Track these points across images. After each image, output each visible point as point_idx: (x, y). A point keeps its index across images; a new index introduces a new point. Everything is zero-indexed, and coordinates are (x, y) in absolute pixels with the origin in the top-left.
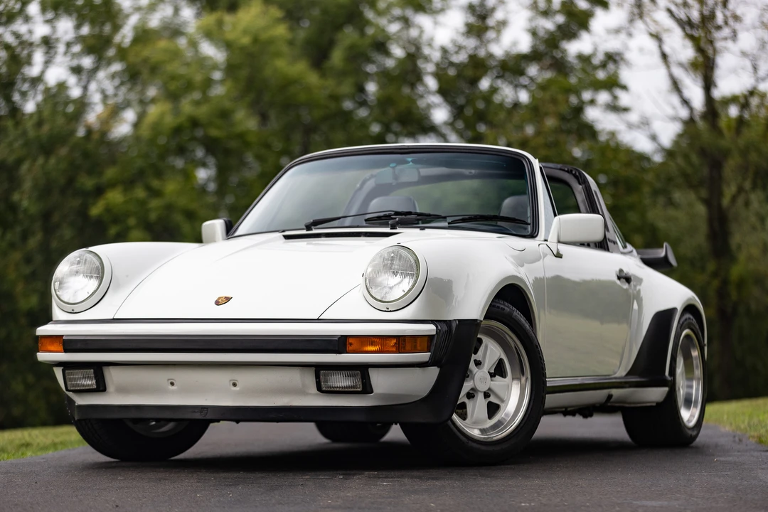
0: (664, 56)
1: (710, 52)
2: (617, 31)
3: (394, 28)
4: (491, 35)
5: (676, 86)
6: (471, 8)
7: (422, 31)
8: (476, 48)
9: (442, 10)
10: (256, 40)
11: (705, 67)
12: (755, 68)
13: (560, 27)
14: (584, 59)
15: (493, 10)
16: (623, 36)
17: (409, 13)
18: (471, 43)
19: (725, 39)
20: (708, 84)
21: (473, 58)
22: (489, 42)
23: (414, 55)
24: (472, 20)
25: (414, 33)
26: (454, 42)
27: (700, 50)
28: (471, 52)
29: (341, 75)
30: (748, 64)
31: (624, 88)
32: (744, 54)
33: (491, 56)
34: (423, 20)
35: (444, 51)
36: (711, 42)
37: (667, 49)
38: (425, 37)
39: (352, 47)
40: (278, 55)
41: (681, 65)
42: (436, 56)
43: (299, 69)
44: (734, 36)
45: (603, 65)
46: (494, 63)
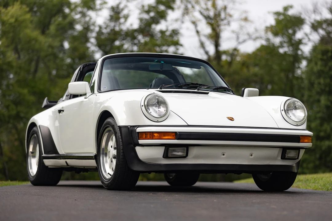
0: (198, 32)
1: (218, 30)
2: (177, 20)
3: (78, 17)
4: (122, 20)
5: (202, 45)
6: (113, 9)
7: (91, 18)
8: (115, 26)
9: (100, 9)
10: (16, 20)
11: (216, 37)
12: (238, 38)
13: (152, 18)
14: (162, 32)
15: (123, 10)
16: (179, 23)
17: (85, 10)
18: (112, 24)
19: (225, 25)
20: (217, 45)
21: (113, 30)
22: (120, 24)
23: (87, 29)
24: (112, 13)
25: (87, 19)
26: (105, 23)
27: (214, 29)
28: (112, 28)
29: (54, 36)
30: (234, 36)
31: (181, 45)
32: (233, 32)
33: (121, 30)
34: (91, 13)
35: (100, 27)
36: (218, 26)
37: (199, 29)
38: (92, 21)
39: (59, 24)
40: (26, 27)
41: (205, 36)
42: (97, 29)
43: (36, 34)
44: (229, 24)
45: (171, 36)
46: (123, 33)
